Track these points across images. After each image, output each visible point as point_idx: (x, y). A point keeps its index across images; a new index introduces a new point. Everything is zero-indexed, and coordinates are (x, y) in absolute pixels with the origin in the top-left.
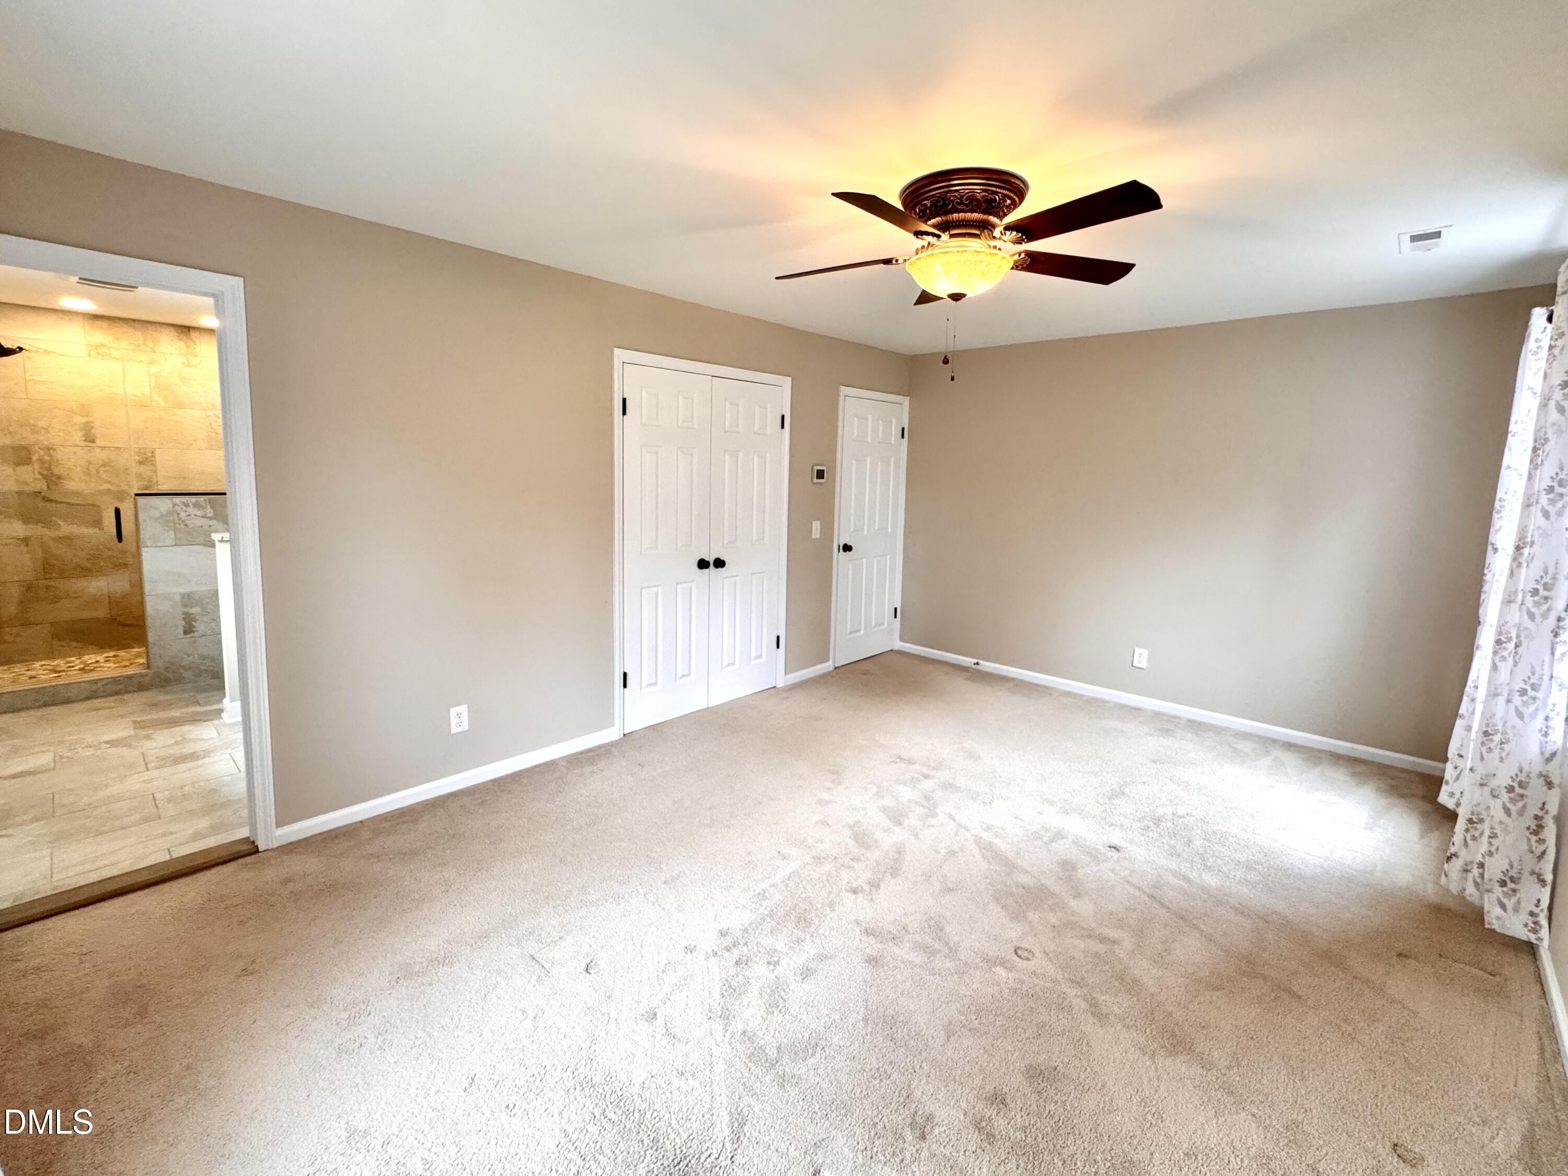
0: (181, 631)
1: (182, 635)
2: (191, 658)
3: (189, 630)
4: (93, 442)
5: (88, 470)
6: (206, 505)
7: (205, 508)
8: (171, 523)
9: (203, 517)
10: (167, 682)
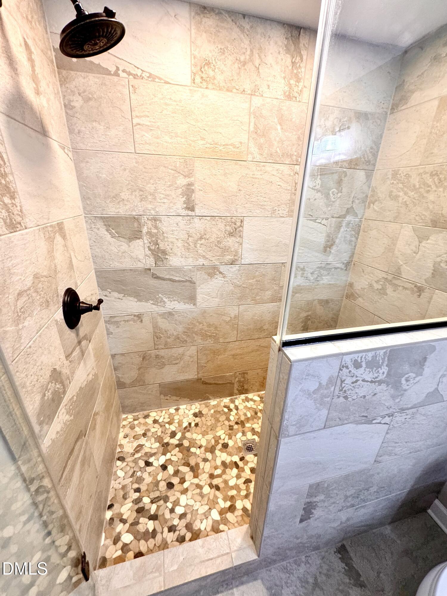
0: (299, 520)
1: (298, 523)
2: (299, 540)
4: (193, 210)
5: (188, 243)
6: (383, 362)
7: (379, 367)
8: (328, 397)
9: (372, 382)
10: (271, 563)
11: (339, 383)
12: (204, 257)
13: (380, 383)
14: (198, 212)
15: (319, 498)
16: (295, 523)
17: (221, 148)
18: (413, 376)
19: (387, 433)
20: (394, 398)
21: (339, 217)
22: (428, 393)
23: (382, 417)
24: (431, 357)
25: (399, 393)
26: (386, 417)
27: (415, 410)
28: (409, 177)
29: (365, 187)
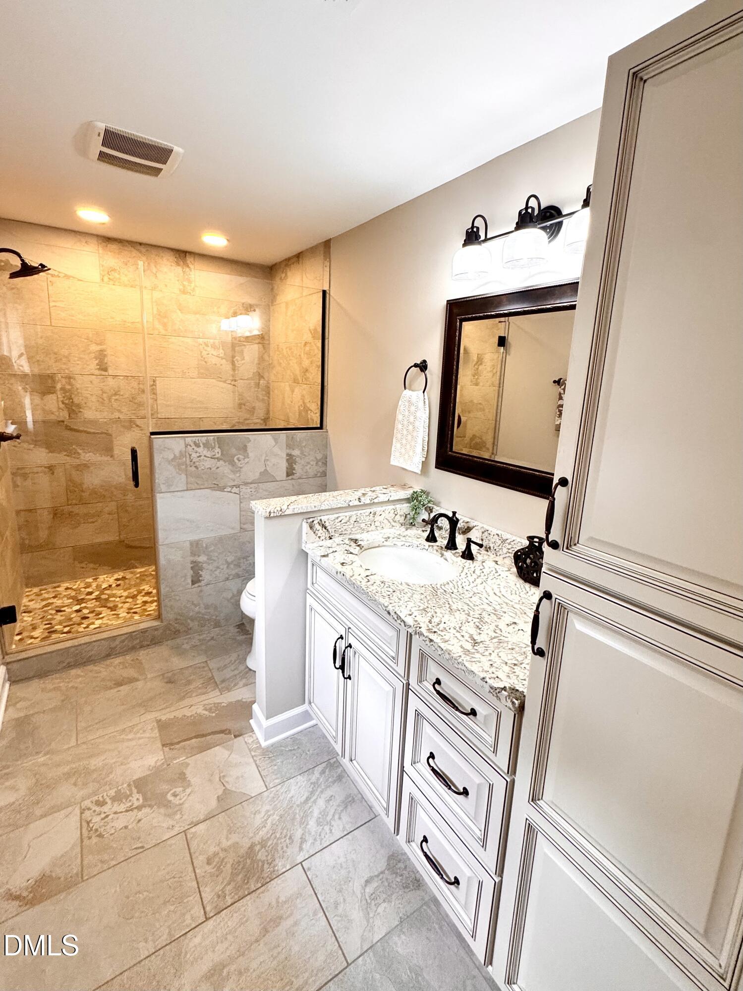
0: (189, 581)
1: (190, 585)
2: (197, 609)
3: (196, 579)
4: (106, 370)
5: (102, 399)
6: (215, 445)
7: (213, 448)
8: (183, 465)
9: (212, 458)
10: (177, 633)
11: (188, 456)
12: (119, 411)
13: (219, 459)
14: (111, 371)
15: (202, 558)
16: (188, 584)
18: (241, 457)
19: (241, 502)
20: (234, 472)
21: (247, 379)
22: (261, 473)
23: (230, 487)
24: (249, 445)
25: (236, 469)
26: (234, 488)
27: (256, 485)
28: (283, 350)
29: (266, 357)
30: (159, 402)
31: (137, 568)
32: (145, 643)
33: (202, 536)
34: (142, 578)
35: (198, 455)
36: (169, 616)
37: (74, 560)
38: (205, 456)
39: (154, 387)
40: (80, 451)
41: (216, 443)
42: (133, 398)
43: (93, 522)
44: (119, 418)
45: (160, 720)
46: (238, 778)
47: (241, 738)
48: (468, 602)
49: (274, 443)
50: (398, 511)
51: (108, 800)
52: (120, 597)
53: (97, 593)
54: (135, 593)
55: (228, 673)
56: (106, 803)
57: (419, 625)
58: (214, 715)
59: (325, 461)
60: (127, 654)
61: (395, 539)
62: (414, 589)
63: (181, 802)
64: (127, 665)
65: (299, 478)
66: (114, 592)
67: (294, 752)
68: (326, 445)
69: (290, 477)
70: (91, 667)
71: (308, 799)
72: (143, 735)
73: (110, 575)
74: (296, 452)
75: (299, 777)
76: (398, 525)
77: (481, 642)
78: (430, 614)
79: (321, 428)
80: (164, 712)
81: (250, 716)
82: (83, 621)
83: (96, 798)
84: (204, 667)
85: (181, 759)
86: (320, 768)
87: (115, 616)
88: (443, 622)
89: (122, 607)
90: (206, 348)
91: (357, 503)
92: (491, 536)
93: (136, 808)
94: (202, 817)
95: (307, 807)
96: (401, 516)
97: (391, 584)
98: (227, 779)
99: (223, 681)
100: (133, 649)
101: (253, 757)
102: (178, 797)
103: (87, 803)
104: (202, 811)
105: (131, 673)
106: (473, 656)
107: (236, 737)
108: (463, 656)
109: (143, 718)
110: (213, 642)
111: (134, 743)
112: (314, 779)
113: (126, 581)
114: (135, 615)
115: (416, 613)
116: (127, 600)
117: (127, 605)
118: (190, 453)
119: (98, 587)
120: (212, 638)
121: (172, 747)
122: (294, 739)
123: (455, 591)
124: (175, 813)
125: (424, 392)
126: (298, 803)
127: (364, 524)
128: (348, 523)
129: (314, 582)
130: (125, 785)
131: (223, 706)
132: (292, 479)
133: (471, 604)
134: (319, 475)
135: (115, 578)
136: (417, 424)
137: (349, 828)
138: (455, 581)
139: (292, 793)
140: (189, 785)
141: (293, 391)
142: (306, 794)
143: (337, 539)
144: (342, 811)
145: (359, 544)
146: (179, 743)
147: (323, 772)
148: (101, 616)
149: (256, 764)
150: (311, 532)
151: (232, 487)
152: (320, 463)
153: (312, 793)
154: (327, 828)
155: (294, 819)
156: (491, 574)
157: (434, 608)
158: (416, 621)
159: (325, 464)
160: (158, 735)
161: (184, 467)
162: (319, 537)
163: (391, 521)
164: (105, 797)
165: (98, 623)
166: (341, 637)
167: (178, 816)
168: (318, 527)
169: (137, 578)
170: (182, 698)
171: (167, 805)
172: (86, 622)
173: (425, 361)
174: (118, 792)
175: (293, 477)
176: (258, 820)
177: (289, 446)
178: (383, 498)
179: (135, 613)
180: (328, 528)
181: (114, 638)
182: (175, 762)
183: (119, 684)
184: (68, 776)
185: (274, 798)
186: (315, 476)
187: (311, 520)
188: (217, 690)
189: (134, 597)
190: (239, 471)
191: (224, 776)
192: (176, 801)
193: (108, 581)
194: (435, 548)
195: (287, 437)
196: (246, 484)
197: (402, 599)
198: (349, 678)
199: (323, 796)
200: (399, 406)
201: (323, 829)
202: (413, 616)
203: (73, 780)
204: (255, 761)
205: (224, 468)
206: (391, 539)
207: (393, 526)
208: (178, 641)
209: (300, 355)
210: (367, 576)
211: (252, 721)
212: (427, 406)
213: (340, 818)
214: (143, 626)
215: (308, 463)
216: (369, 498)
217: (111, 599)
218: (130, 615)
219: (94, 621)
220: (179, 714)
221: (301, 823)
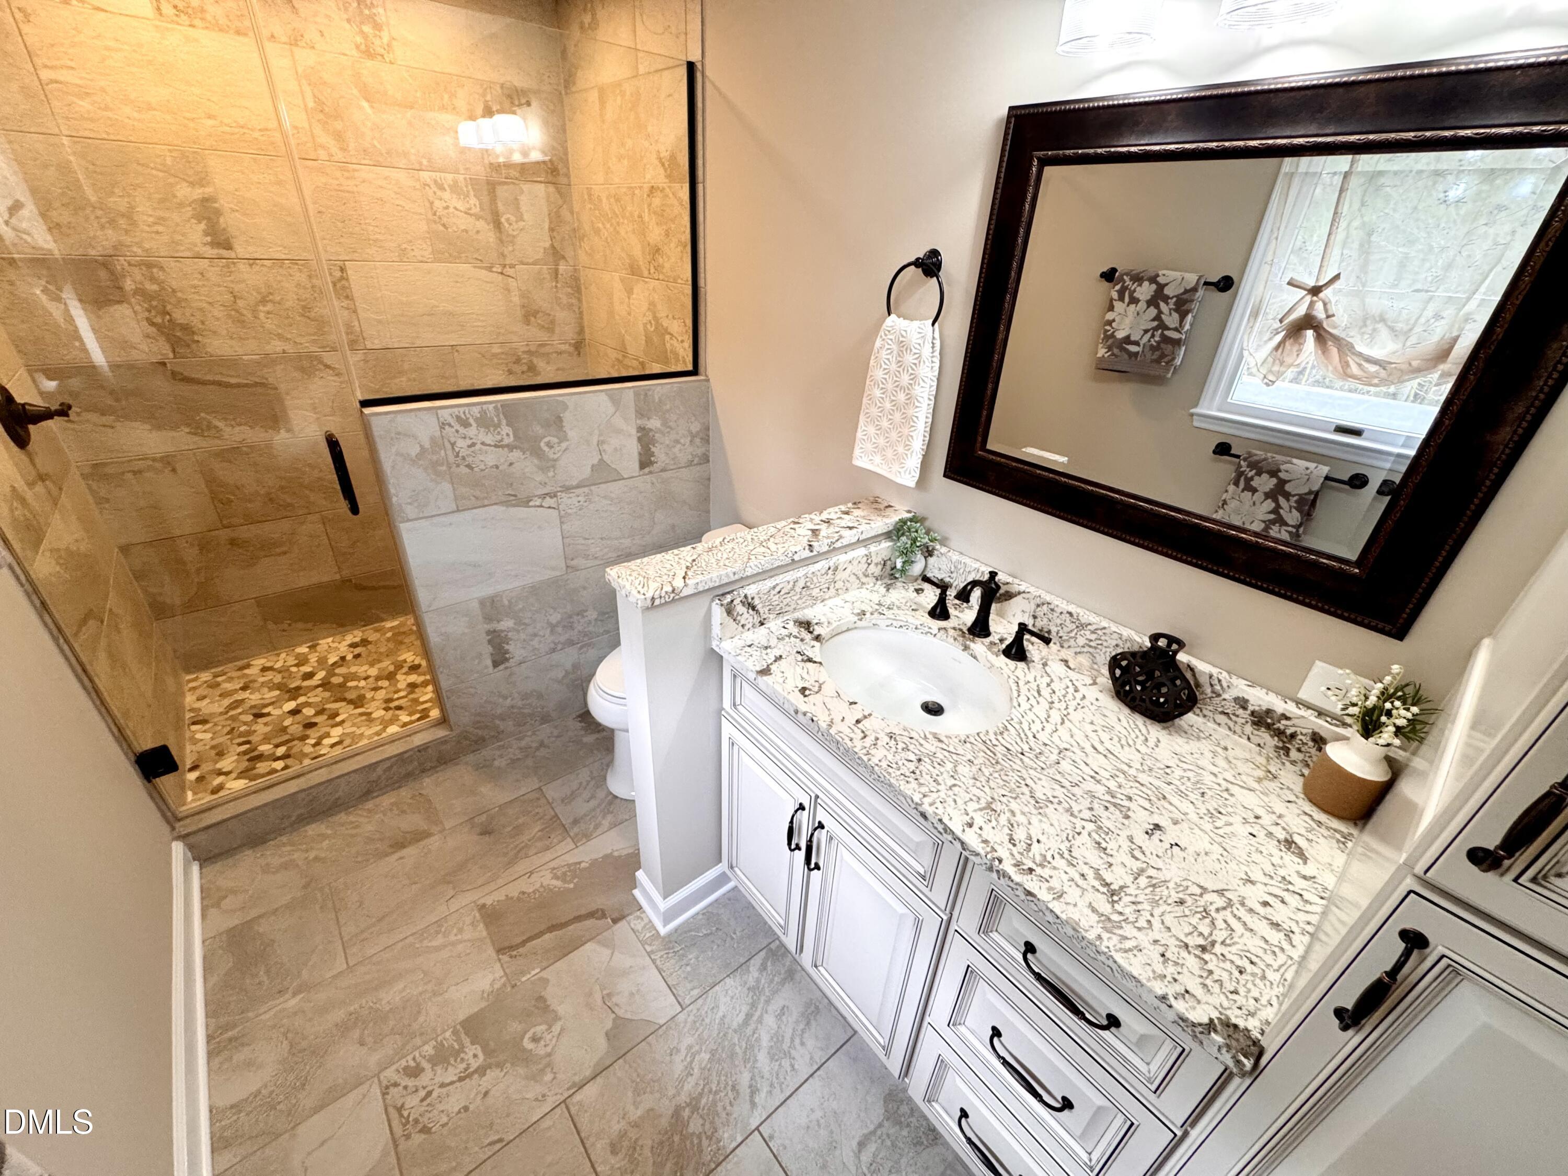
0: (489, 662)
1: (491, 668)
2: (508, 702)
3: (500, 658)
4: (229, 247)
5: (237, 311)
6: (499, 420)
7: (498, 425)
8: (442, 464)
9: (496, 446)
10: (479, 743)
11: (448, 446)
12: (280, 337)
13: (511, 448)
14: (241, 250)
15: (507, 624)
16: (486, 667)
17: (257, 134)
18: (555, 440)
19: (562, 523)
20: (544, 470)
21: (534, 264)
22: (593, 466)
23: (539, 497)
24: (567, 416)
25: (547, 465)
26: (548, 498)
27: (586, 490)
28: (600, 200)
29: (565, 213)
30: (362, 315)
31: (383, 620)
32: (429, 765)
33: (499, 588)
34: (398, 639)
35: (469, 442)
36: (462, 719)
37: (265, 620)
38: (483, 443)
39: (344, 282)
40: (220, 424)
41: (502, 416)
42: (304, 307)
43: (285, 553)
44: (284, 352)
45: (484, 906)
46: (632, 994)
47: (622, 924)
48: (1058, 777)
49: (611, 409)
50: (874, 558)
51: (425, 1064)
52: (366, 679)
53: (321, 675)
54: (392, 668)
55: (581, 807)
56: (423, 1070)
57: (996, 855)
58: (572, 886)
59: (705, 435)
60: (400, 787)
61: (876, 615)
62: (951, 749)
63: (549, 1049)
64: (406, 807)
65: (662, 471)
66: (353, 669)
67: (712, 938)
68: (706, 406)
69: (647, 470)
70: (342, 817)
71: (749, 1016)
72: (459, 937)
73: (338, 638)
74: (654, 423)
75: (727, 980)
76: (871, 580)
77: (1122, 888)
78: (1003, 819)
79: (695, 372)
80: (487, 889)
81: (633, 883)
82: (309, 732)
83: (403, 1063)
84: (538, 799)
85: (533, 973)
86: (757, 961)
87: (364, 718)
88: (1035, 840)
89: (373, 699)
90: (439, 193)
91: (807, 553)
92: (1056, 615)
93: (476, 1071)
94: (588, 1073)
95: (749, 1031)
96: (877, 564)
97: (907, 740)
98: (614, 999)
99: (576, 822)
100: (409, 776)
101: (649, 954)
102: (542, 1043)
103: (390, 1074)
104: (588, 1061)
105: (413, 821)
106: (1120, 932)
107: (615, 921)
108: (1105, 935)
109: (455, 905)
110: (543, 752)
111: (445, 954)
112: (751, 982)
113: (369, 647)
114: (398, 712)
115: (979, 820)
116: (380, 683)
117: (381, 694)
118: (453, 440)
119: (322, 661)
120: (542, 744)
121: (515, 953)
122: (708, 914)
123: (1026, 748)
124: (542, 1071)
125: (933, 324)
126: (735, 1025)
127: (817, 590)
128: (792, 593)
129: (738, 702)
130: (448, 1034)
131: (585, 869)
132: (650, 473)
133: (1067, 784)
134: (696, 460)
135: (349, 642)
136: (917, 390)
137: (819, 1057)
138: (1016, 720)
139: (722, 1009)
140: (557, 1018)
141: (630, 291)
142: (745, 1009)
143: (775, 625)
144: (803, 1031)
145: (816, 633)
146: (524, 943)
147: (763, 968)
148: (338, 719)
149: (657, 967)
150: (729, 620)
151: (543, 496)
152: (697, 440)
153: (753, 1005)
154: (786, 1063)
155: (732, 1055)
156: (1070, 696)
157: (1004, 800)
158: (985, 842)
159: (706, 440)
160: (485, 933)
161: (444, 468)
162: (743, 626)
163: (861, 576)
164: (419, 1059)
165: (336, 732)
166: (802, 807)
167: (548, 1077)
168: (740, 609)
169: (388, 640)
170: (511, 863)
171: (526, 1058)
172: (314, 734)
173: (934, 253)
174: (440, 1047)
175: (652, 469)
176: (678, 1068)
177: (640, 414)
178: (850, 537)
179: (399, 708)
180: (759, 607)
181: (373, 766)
182: (524, 979)
183: (399, 845)
184: (344, 1028)
185: (695, 1022)
186: (690, 464)
187: (729, 598)
188: (569, 840)
189: (391, 676)
190: (553, 466)
191: (609, 995)
192: (541, 1050)
193: (337, 649)
194: (951, 632)
195: (637, 395)
196: (567, 489)
197: (940, 779)
198: (817, 867)
199: (770, 1008)
200: (875, 350)
201: (780, 1065)
202: (975, 828)
203: (356, 1034)
204: (654, 961)
205: (524, 464)
206: (868, 615)
207: (863, 584)
208: (486, 753)
209: (640, 216)
210: (858, 722)
211: (636, 892)
212: (937, 353)
213: (802, 1044)
214: (418, 740)
215: (677, 442)
216: (826, 541)
217: (350, 684)
218: (391, 712)
219: (327, 729)
220: (513, 891)
221: (746, 1061)
